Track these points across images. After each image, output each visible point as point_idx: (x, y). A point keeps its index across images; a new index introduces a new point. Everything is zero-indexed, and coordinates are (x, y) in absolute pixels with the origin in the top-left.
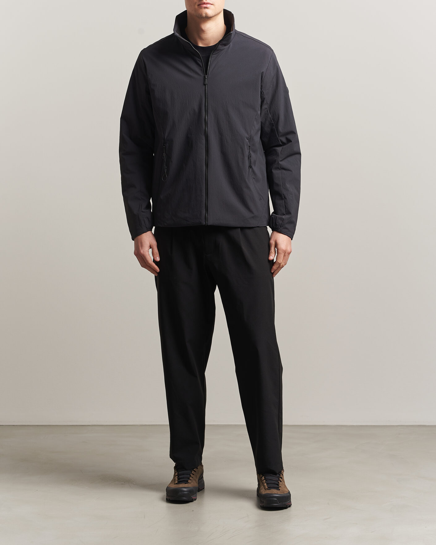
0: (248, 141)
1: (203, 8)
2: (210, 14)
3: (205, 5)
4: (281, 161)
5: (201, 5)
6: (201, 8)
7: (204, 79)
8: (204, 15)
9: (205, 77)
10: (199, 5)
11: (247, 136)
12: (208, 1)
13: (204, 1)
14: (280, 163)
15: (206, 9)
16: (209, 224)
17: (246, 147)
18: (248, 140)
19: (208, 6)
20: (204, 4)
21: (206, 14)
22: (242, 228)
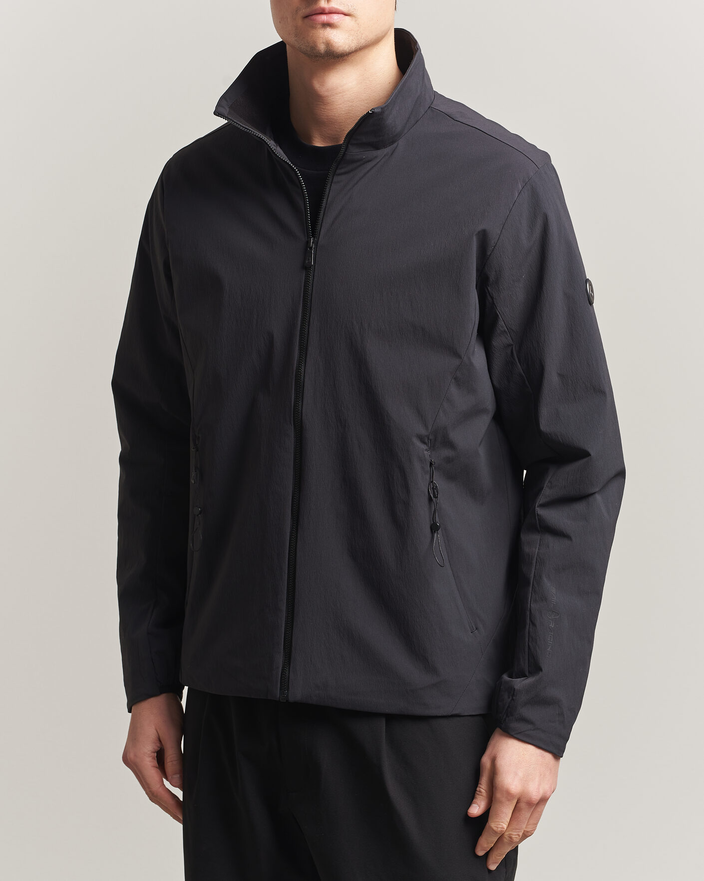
0: (424, 447)
1: (319, 26)
2: (340, 44)
3: (324, 18)
4: (543, 506)
5: (314, 17)
6: (313, 27)
7: (306, 250)
8: (322, 48)
9: (308, 242)
10: (306, 17)
11: (423, 431)
12: (334, 5)
13: (323, 4)
14: (540, 511)
15: (328, 30)
16: (291, 699)
17: (417, 466)
18: (424, 443)
19: (335, 18)
20: (323, 12)
21: (328, 44)
22: (390, 718)
